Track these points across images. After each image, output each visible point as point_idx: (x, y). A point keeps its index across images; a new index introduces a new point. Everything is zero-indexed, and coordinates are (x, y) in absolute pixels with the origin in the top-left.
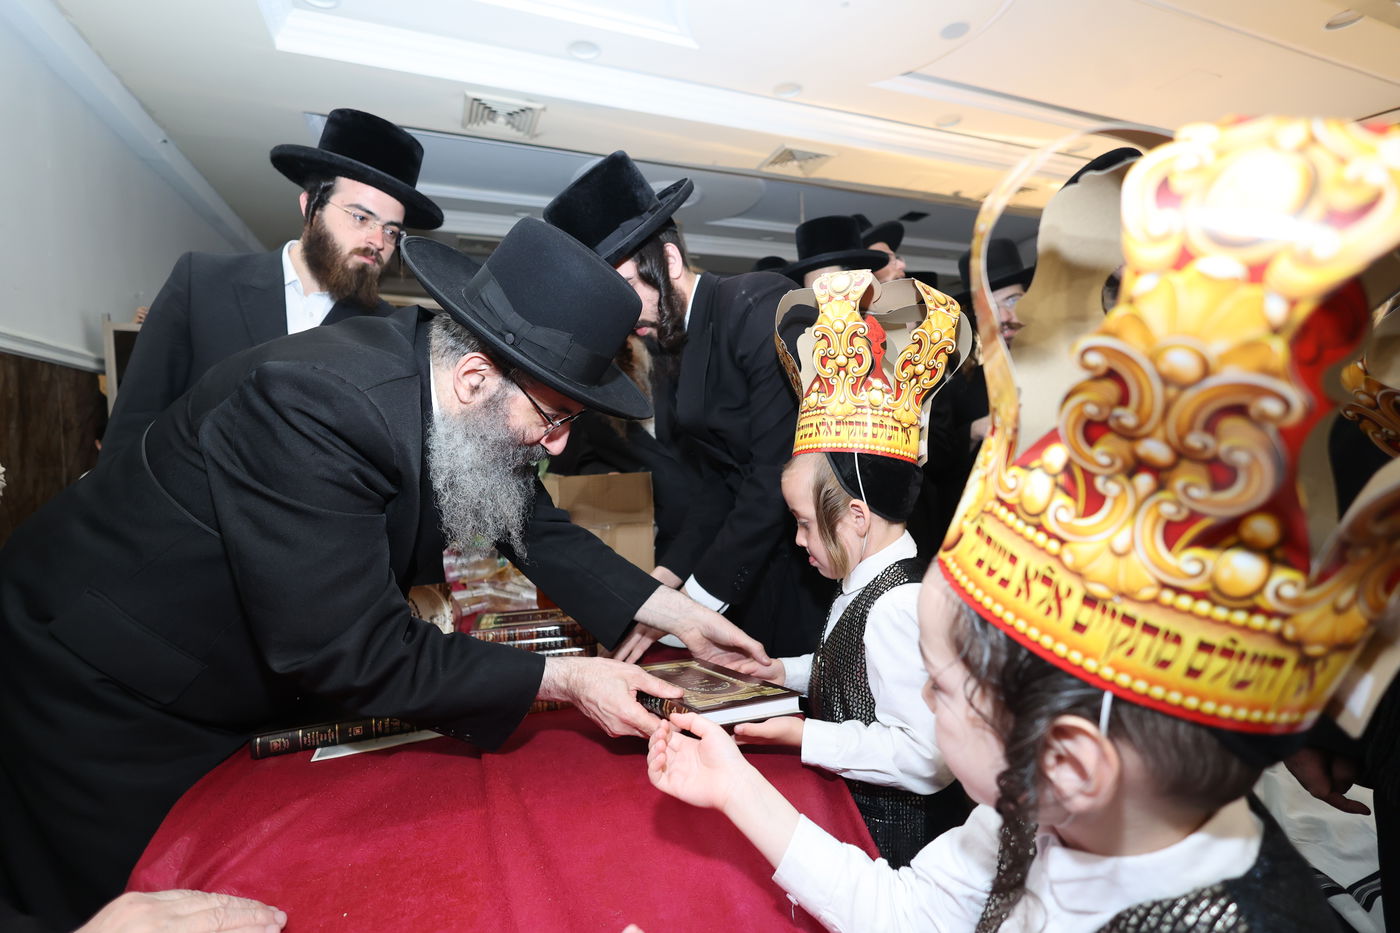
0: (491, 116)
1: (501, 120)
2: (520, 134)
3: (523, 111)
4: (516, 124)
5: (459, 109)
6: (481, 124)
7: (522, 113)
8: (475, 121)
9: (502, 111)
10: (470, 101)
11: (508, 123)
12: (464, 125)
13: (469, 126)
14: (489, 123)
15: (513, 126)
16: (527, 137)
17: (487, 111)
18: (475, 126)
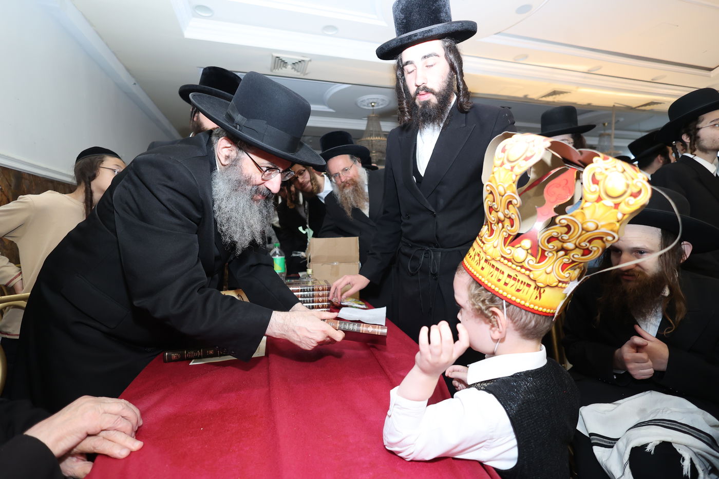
0: (285, 65)
1: (289, 67)
2: (299, 73)
3: (300, 62)
4: (297, 69)
5: (269, 62)
6: (280, 69)
7: (299, 63)
8: (277, 68)
9: (290, 62)
10: (274, 58)
11: (293, 68)
12: (271, 71)
13: (274, 71)
14: (284, 69)
15: (295, 70)
16: (302, 75)
17: (282, 63)
18: (277, 70)
